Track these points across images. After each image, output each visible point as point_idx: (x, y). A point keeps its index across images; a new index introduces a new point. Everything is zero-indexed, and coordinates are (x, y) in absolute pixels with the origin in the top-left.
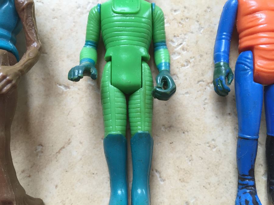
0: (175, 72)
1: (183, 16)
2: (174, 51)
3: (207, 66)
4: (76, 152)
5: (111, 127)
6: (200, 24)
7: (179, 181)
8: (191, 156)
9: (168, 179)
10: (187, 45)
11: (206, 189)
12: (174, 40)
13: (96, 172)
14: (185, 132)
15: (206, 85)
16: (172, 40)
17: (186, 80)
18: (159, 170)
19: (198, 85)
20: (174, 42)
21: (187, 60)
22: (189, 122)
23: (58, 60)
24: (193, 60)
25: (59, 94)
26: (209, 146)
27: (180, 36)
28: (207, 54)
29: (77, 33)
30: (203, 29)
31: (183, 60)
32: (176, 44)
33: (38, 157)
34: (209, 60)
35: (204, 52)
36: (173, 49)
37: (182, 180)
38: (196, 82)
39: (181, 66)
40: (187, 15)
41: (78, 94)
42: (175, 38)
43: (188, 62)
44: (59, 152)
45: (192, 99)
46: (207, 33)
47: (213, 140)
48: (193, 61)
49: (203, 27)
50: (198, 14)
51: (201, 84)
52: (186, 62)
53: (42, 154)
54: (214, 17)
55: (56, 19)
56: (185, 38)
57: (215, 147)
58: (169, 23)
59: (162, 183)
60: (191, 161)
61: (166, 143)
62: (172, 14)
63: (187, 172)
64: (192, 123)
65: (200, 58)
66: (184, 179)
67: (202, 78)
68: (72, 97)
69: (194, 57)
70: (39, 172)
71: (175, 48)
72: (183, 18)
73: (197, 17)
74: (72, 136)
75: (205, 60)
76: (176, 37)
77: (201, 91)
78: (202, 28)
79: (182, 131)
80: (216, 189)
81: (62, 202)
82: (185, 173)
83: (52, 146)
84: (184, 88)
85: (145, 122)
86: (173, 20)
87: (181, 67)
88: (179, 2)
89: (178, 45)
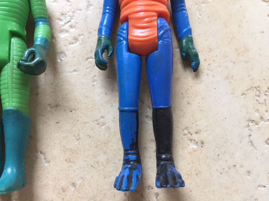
0: (62, 50)
2: (62, 29)
6: (89, 2)
7: (65, 161)
8: (78, 135)
9: (53, 160)
10: (75, 23)
11: (94, 169)
12: (62, 18)
14: (72, 111)
16: (60, 18)
17: (74, 58)
18: (43, 151)
19: (87, 62)
20: (62, 20)
21: (75, 37)
22: (76, 100)
24: (82, 37)
26: (98, 124)
27: (68, 14)
31: (70, 38)
32: (64, 22)
35: (93, 29)
36: (61, 27)
37: (68, 161)
38: (85, 59)
39: (68, 44)
43: (76, 39)
45: (80, 76)
46: (96, 10)
47: (102, 117)
48: (81, 39)
49: (91, 4)
51: (89, 61)
52: (75, 39)
56: (73, 16)
57: (104, 125)
59: (46, 165)
60: (79, 140)
61: (52, 123)
63: (74, 152)
64: (80, 101)
65: (88, 35)
66: (70, 159)
67: (90, 55)
69: (82, 34)
71: (63, 26)
75: (94, 36)
76: (64, 15)
77: (90, 68)
78: (91, 5)
79: (70, 110)
80: (105, 168)
82: (72, 153)
84: (72, 66)
85: (13, 98)
89: (66, 23)
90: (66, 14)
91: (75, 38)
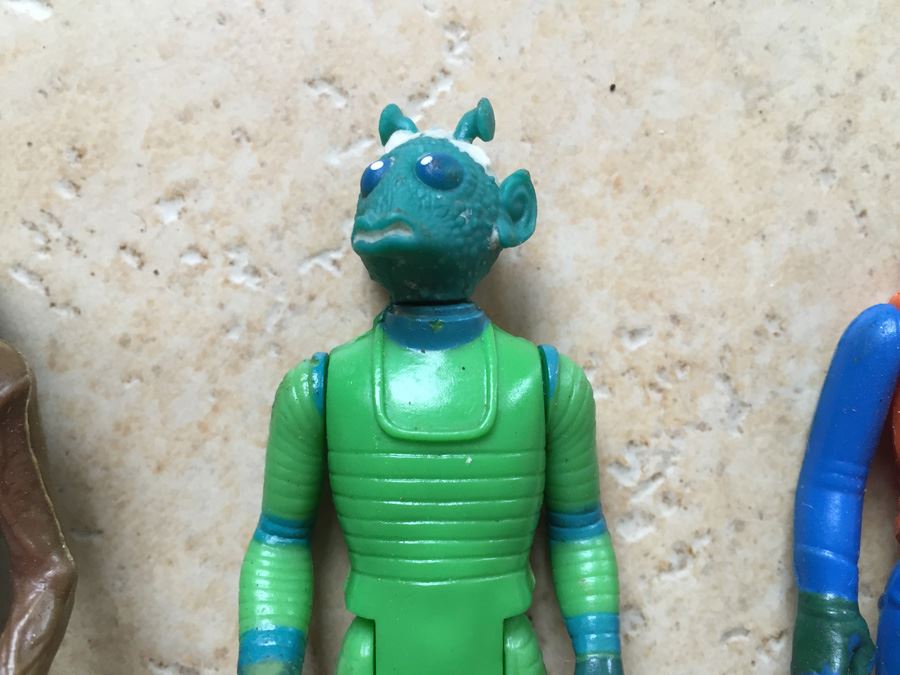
0: (630, 599)
1: (666, 356)
2: (629, 509)
3: (763, 567)
6: (735, 391)
10: (681, 481)
12: (630, 458)
15: (757, 648)
16: (621, 460)
17: (678, 629)
19: (725, 647)
20: (628, 469)
21: (682, 543)
23: (152, 560)
24: (706, 542)
27: (653, 442)
28: (761, 516)
29: (226, 439)
30: (749, 409)
31: (663, 545)
32: (637, 475)
34: (771, 541)
35: (750, 508)
36: (625, 499)
38: (719, 637)
39: (655, 572)
40: (684, 352)
42: (634, 450)
43: (685, 551)
46: (763, 427)
48: (705, 549)
49: (746, 400)
50: (726, 347)
51: (735, 643)
52: (679, 551)
54: (793, 357)
55: (136, 382)
56: (674, 451)
58: (606, 388)
62: (621, 349)
65: (732, 535)
67: (740, 618)
69: (709, 531)
71: (634, 493)
72: (667, 363)
73: (722, 358)
75: (755, 542)
76: (636, 446)
78: (743, 404)
84: (667, 664)
86: (623, 374)
87: (658, 575)
88: (651, 295)
89: (644, 483)
90: (646, 444)
91: (678, 547)
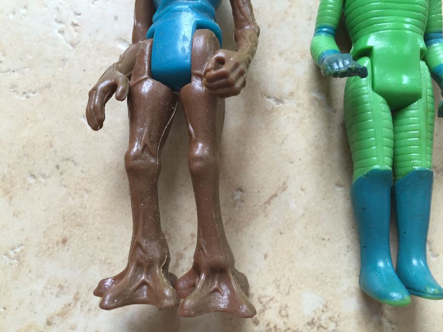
4: (296, 203)
5: (375, 158)
13: (327, 237)
25: (267, 111)
33: (237, 209)
41: (297, 112)
44: (268, 202)
53: (242, 205)
59: (433, 259)
68: (288, 117)
70: (237, 232)
74: (288, 178)
81: (274, 281)
83: (258, 192)
